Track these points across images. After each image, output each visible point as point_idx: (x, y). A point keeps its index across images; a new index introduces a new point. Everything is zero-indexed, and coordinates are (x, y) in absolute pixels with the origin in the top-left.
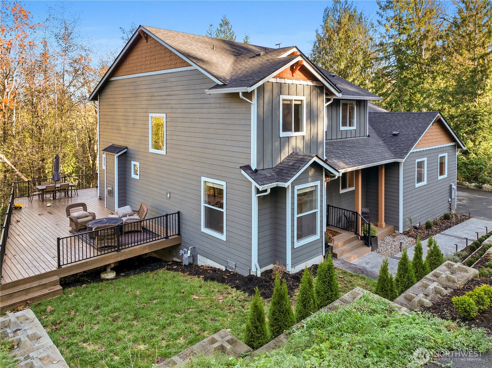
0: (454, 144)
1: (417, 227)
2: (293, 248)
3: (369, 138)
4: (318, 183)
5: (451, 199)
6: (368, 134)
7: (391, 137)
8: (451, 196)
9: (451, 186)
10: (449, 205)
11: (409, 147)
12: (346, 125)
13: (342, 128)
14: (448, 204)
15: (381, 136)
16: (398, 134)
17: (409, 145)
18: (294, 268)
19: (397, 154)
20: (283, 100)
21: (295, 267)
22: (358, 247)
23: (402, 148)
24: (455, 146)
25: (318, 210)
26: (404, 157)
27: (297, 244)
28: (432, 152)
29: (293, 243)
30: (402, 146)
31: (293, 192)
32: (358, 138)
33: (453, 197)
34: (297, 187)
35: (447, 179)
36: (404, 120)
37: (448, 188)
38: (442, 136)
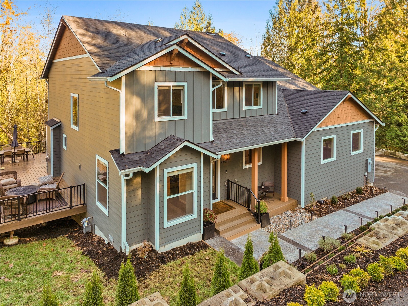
0: (371, 120)
1: (321, 202)
2: (161, 228)
3: (277, 117)
4: (195, 165)
5: (367, 173)
6: (277, 112)
7: (300, 116)
8: (367, 171)
9: (367, 160)
10: (365, 179)
11: (312, 126)
12: (250, 105)
13: (245, 108)
14: (363, 177)
15: (291, 114)
16: (307, 112)
17: (312, 124)
18: (163, 247)
19: (299, 133)
20: (159, 87)
21: (165, 246)
22: (246, 223)
23: (305, 127)
24: (373, 122)
25: (195, 191)
26: (304, 136)
27: (167, 225)
28: (343, 129)
29: (162, 223)
30: (306, 125)
31: (162, 175)
32: (265, 116)
33: (370, 170)
34: (166, 171)
35: (363, 154)
36: (317, 98)
37: (364, 162)
38: (355, 114)
